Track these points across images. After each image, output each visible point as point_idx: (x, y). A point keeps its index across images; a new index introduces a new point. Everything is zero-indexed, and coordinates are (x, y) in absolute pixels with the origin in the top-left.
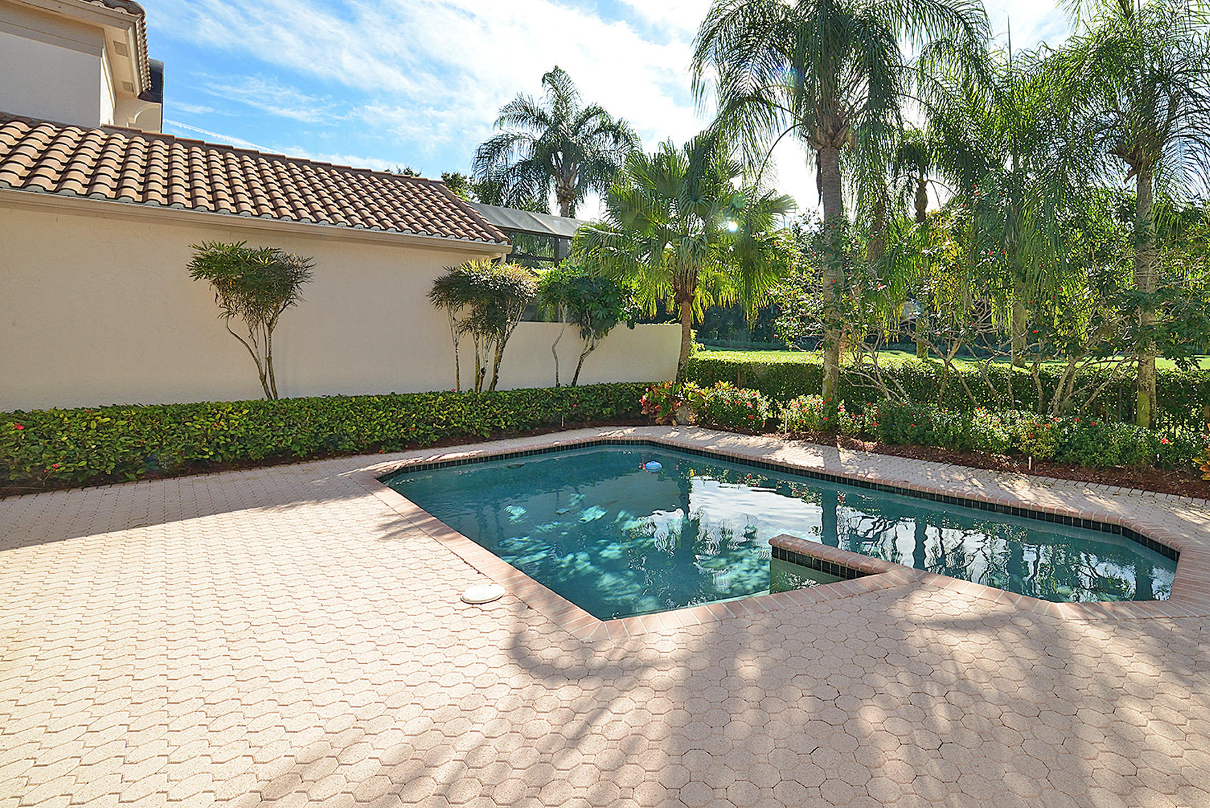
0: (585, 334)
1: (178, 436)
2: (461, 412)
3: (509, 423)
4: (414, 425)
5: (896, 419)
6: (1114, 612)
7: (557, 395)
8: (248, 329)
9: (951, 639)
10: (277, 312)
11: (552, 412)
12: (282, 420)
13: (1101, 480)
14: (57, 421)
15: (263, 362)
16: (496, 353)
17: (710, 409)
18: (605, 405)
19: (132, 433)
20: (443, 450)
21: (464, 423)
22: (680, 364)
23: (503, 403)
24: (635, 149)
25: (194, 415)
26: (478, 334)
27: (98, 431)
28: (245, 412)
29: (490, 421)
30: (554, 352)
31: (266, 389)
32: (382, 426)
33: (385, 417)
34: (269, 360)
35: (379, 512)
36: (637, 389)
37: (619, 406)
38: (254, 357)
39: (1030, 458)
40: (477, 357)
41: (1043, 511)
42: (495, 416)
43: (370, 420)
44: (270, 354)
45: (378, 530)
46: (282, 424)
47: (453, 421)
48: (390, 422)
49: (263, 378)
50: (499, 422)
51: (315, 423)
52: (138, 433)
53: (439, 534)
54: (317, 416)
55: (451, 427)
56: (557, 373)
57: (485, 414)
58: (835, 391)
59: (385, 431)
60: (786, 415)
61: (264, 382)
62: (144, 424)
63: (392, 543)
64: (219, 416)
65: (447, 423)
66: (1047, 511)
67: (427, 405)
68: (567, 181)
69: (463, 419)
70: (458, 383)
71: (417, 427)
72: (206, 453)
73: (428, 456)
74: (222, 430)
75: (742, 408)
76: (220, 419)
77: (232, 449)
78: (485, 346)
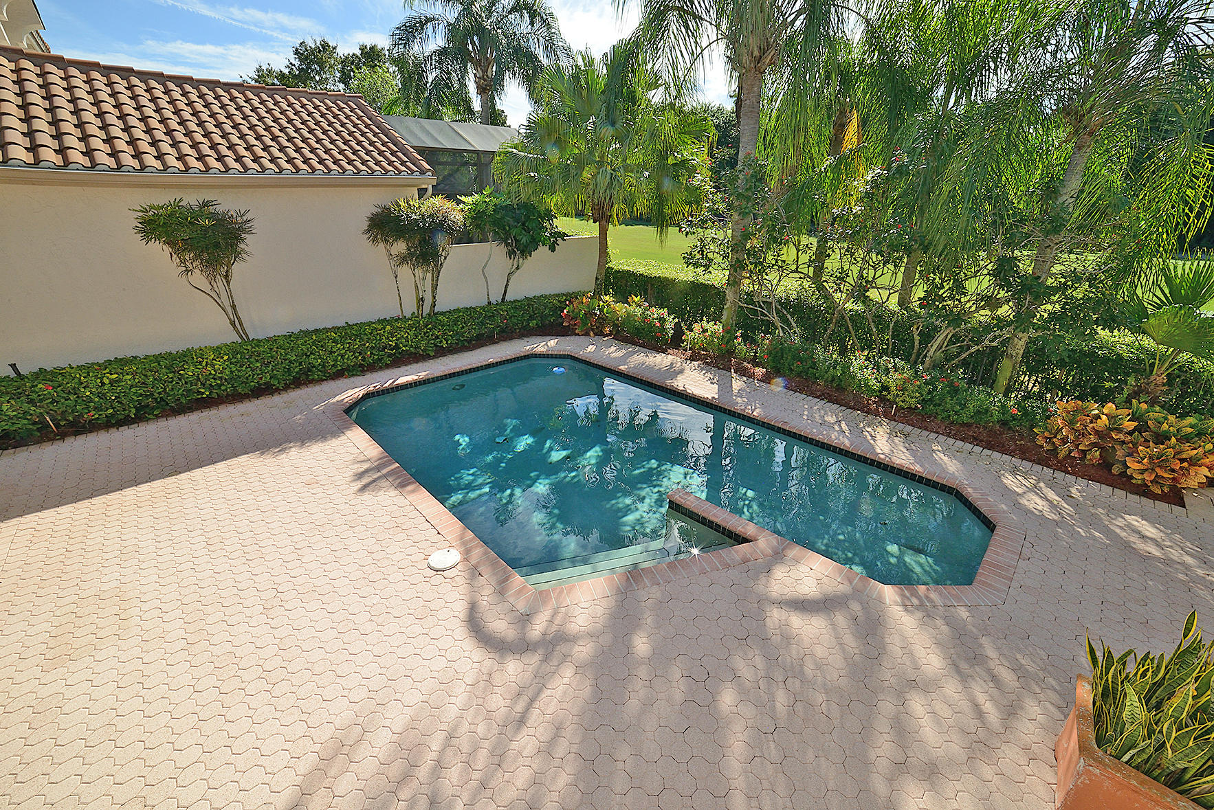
0: (511, 254)
1: (177, 383)
2: (407, 337)
3: (449, 342)
4: (369, 353)
5: (785, 356)
6: (927, 597)
7: (487, 312)
8: (208, 284)
9: (796, 621)
10: (230, 265)
11: (486, 328)
12: (257, 361)
13: (950, 433)
14: (76, 380)
15: (229, 310)
16: (433, 280)
17: (623, 323)
18: (532, 318)
19: (139, 384)
20: (396, 371)
21: (412, 346)
22: (597, 278)
23: (443, 326)
24: (553, 31)
25: (184, 364)
26: (414, 265)
27: (112, 386)
28: (226, 357)
29: (432, 342)
30: (484, 274)
31: (238, 332)
32: (342, 356)
33: (344, 348)
34: (234, 307)
35: (351, 458)
36: (559, 301)
37: (543, 317)
38: (220, 306)
39: (895, 406)
40: (416, 286)
41: (895, 466)
42: (437, 337)
43: (331, 352)
44: (233, 302)
45: (354, 480)
46: (258, 365)
47: (401, 345)
48: (348, 352)
49: (233, 323)
50: (441, 342)
51: (285, 360)
52: (143, 383)
53: (402, 485)
54: (286, 354)
55: (400, 350)
56: (488, 292)
57: (428, 337)
58: (734, 318)
59: (345, 361)
60: (689, 336)
61: (234, 327)
62: (146, 376)
63: (367, 497)
64: (204, 363)
65: (397, 347)
66: (898, 467)
67: (377, 334)
68: (485, 71)
69: (410, 343)
70: (402, 310)
71: (371, 353)
72: (203, 393)
73: (384, 381)
74: (210, 374)
75: (651, 326)
76: (206, 365)
77: (223, 388)
78: (421, 277)
